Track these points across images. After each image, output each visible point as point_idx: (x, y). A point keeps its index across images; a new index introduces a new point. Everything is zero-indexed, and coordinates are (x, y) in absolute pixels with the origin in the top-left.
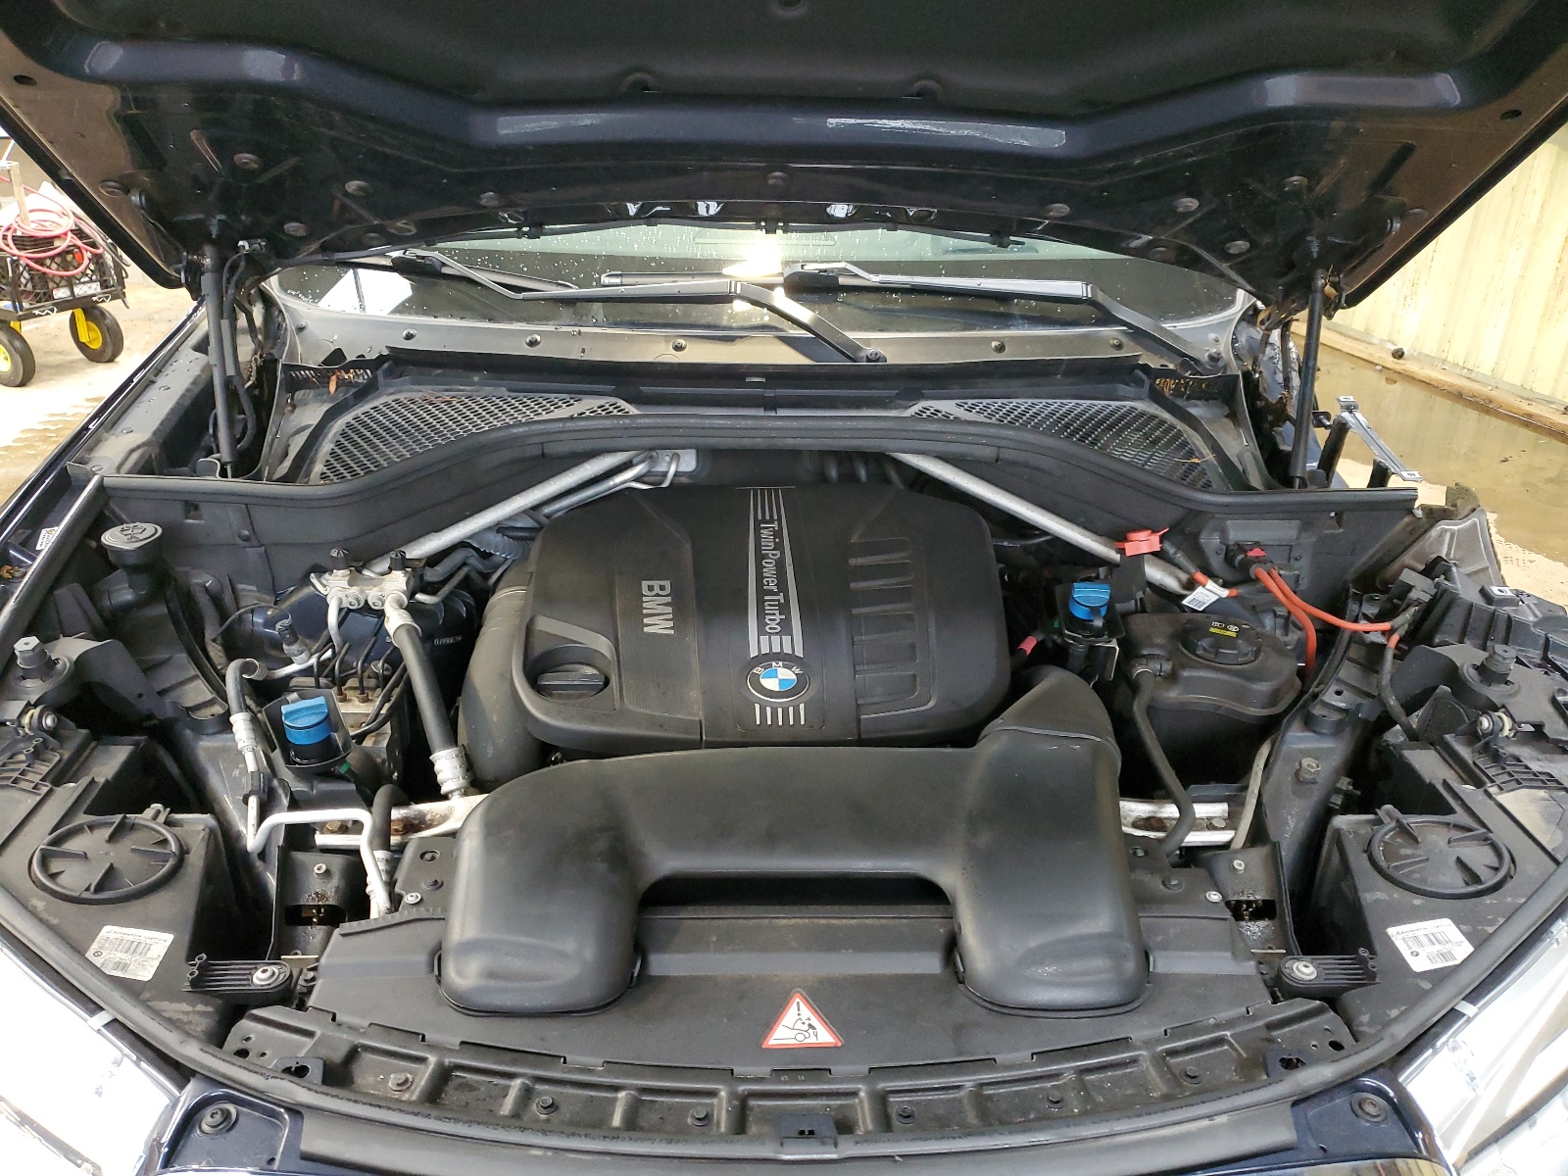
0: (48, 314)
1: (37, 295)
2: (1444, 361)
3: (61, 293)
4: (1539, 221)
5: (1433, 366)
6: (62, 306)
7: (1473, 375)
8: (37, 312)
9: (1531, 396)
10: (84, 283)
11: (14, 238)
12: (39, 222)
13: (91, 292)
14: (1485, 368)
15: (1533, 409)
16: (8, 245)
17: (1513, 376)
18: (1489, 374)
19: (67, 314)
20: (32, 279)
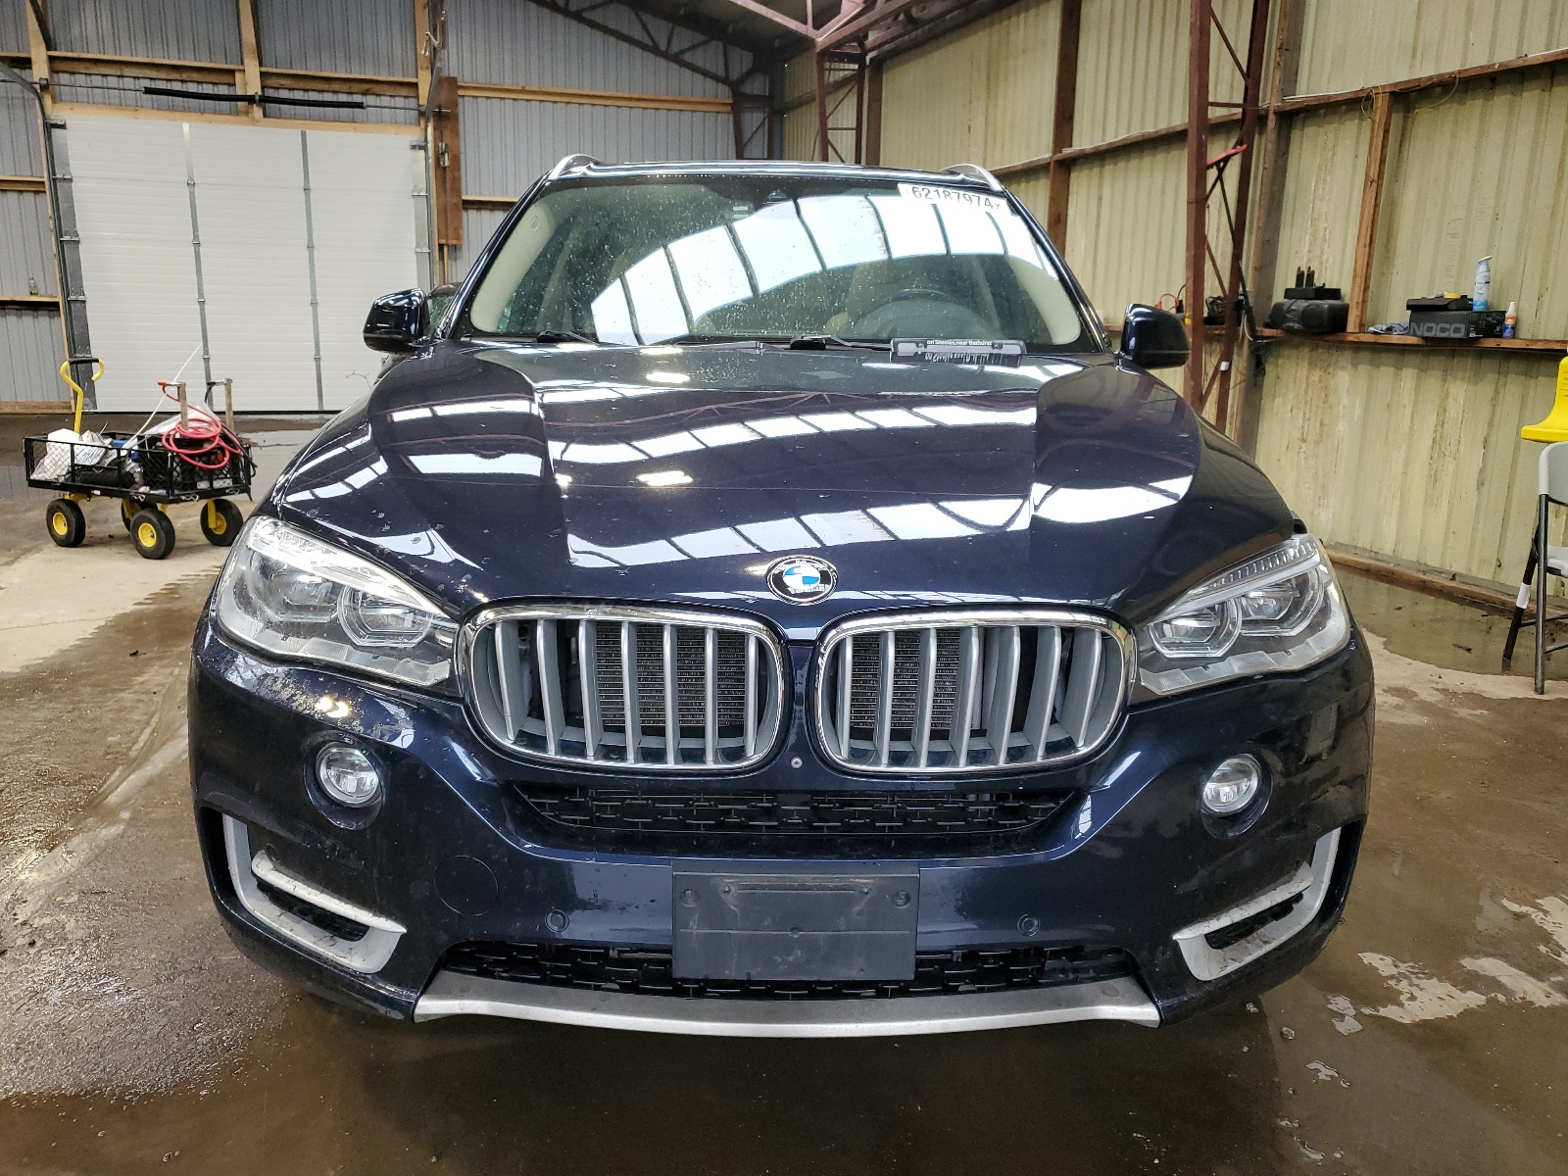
0: (192, 500)
1: (185, 485)
2: (1356, 547)
3: (203, 485)
4: (1411, 428)
5: (1347, 552)
6: (203, 494)
7: (1379, 557)
8: (184, 498)
9: (1426, 569)
10: (222, 478)
11: (175, 440)
12: (196, 429)
13: (226, 485)
14: (1387, 549)
15: (1427, 577)
16: (170, 445)
17: (1409, 554)
18: (1391, 554)
19: (203, 502)
20: (183, 472)
